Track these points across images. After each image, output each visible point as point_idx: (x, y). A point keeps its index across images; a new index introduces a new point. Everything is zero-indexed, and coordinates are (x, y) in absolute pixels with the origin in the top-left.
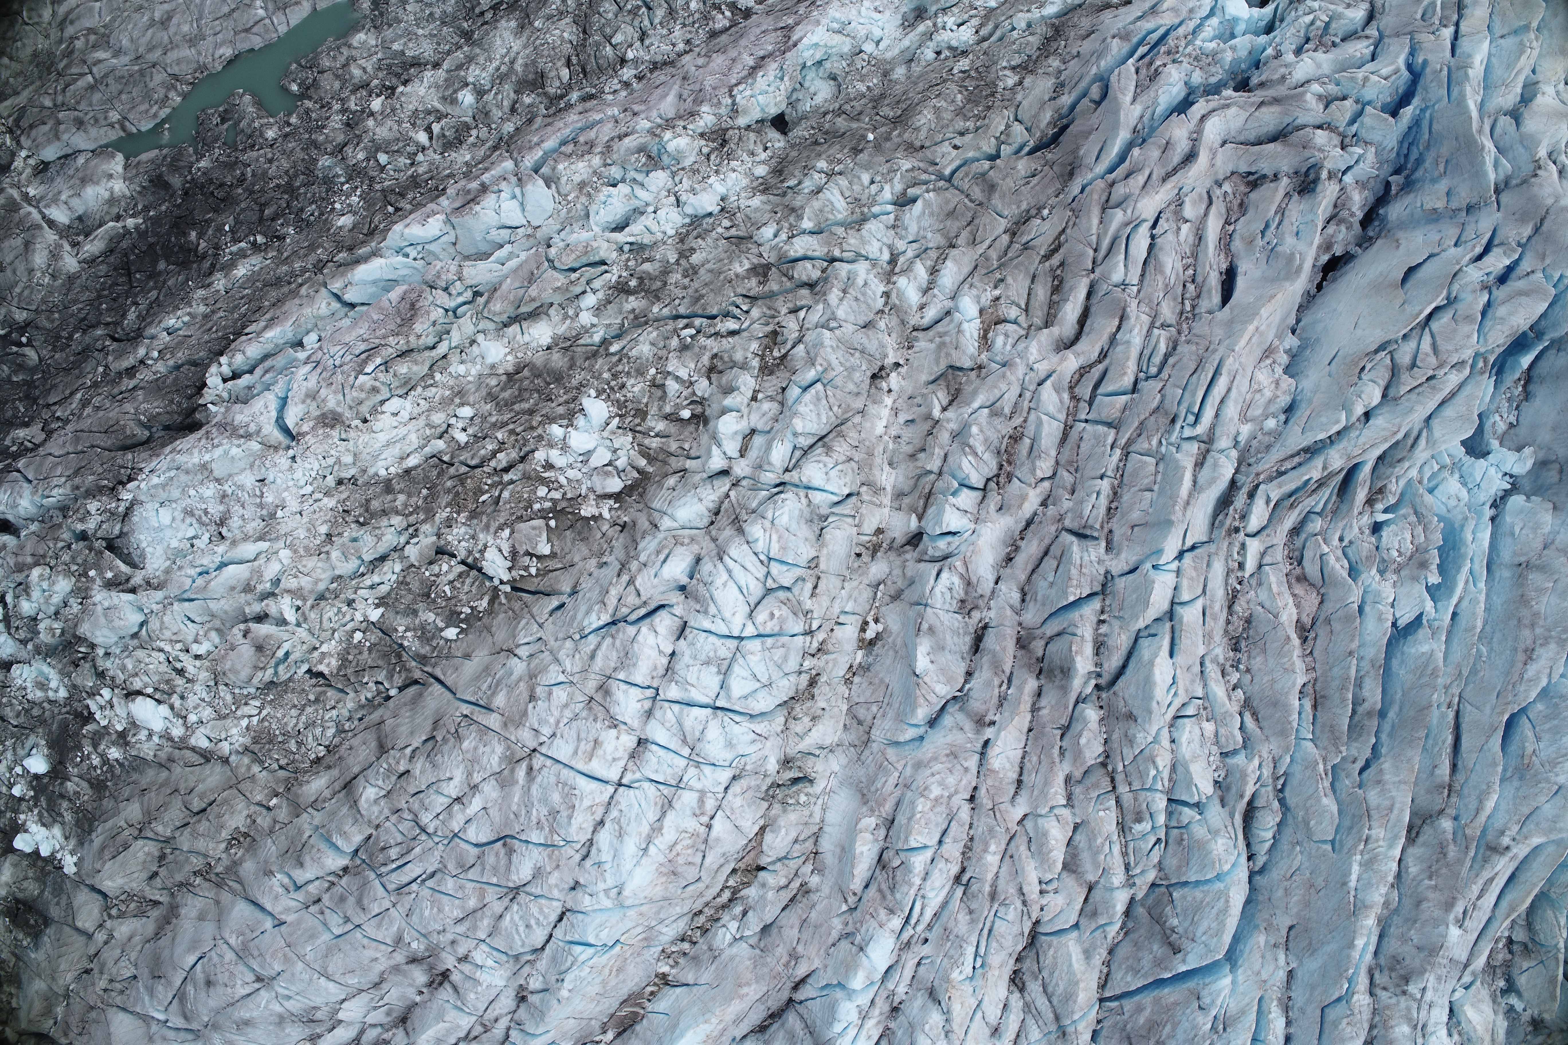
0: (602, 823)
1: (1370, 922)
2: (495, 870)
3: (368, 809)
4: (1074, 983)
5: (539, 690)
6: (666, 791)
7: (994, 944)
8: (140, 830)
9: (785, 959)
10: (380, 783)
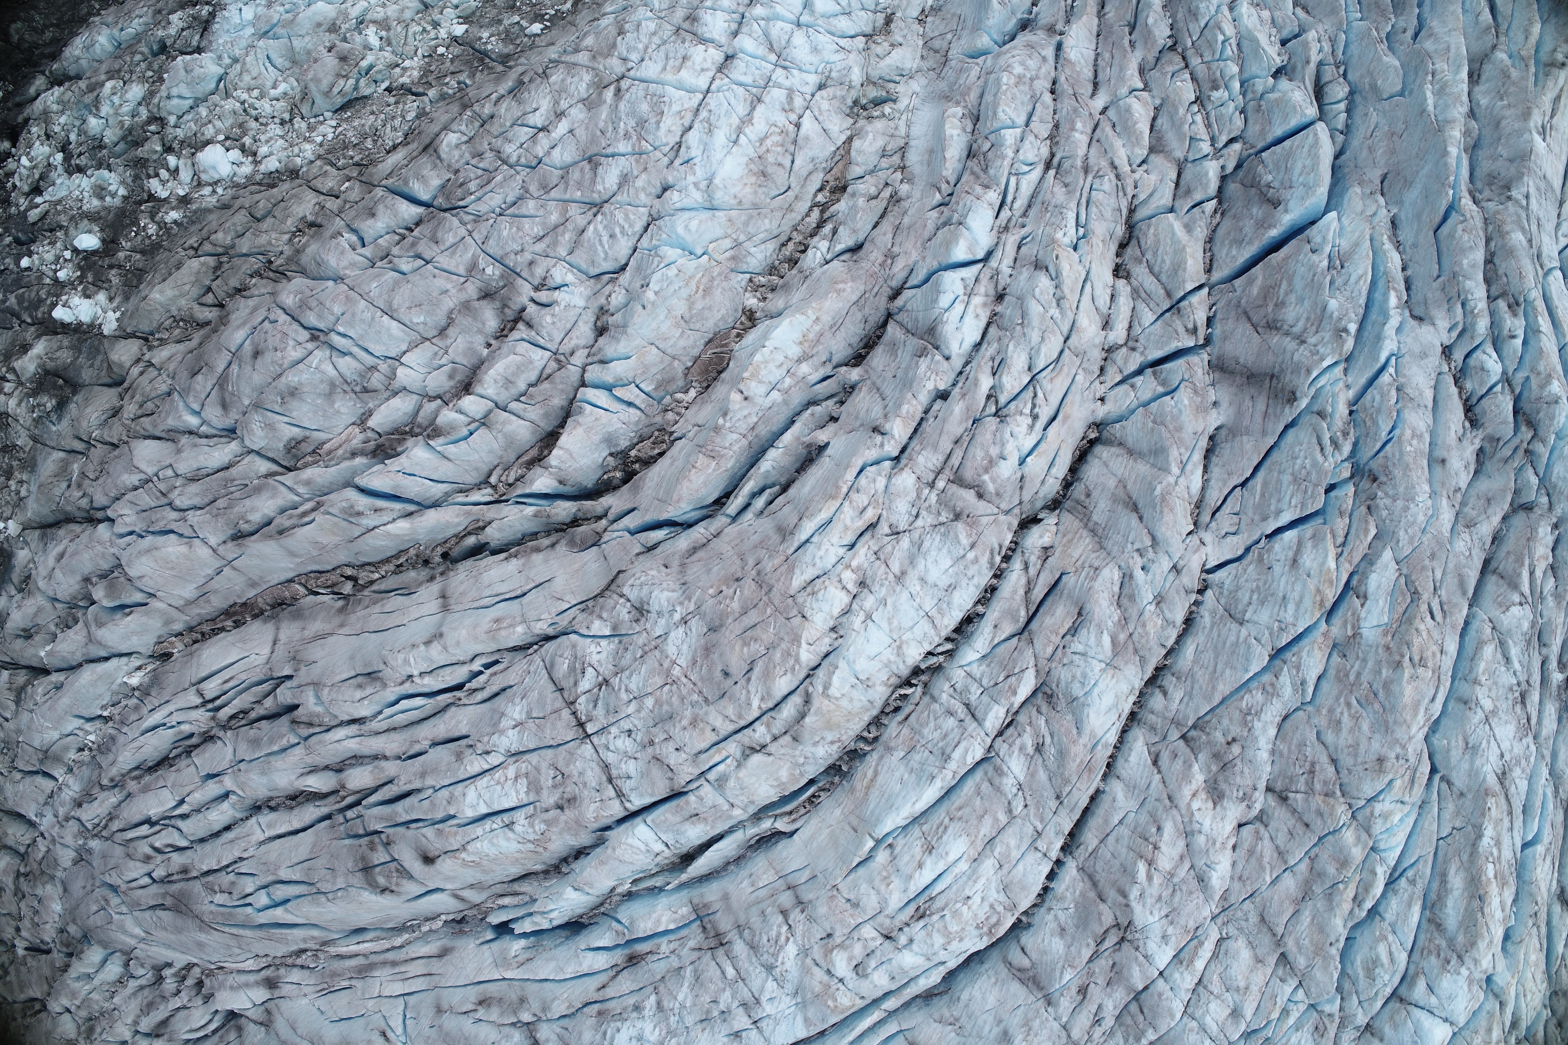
0: (690, 128)
1: (1456, 133)
2: (579, 185)
3: (449, 153)
4: (1180, 251)
5: (627, 26)
6: (754, 90)
7: (1093, 209)
8: (196, 250)
9: (881, 259)
10: (463, 128)
